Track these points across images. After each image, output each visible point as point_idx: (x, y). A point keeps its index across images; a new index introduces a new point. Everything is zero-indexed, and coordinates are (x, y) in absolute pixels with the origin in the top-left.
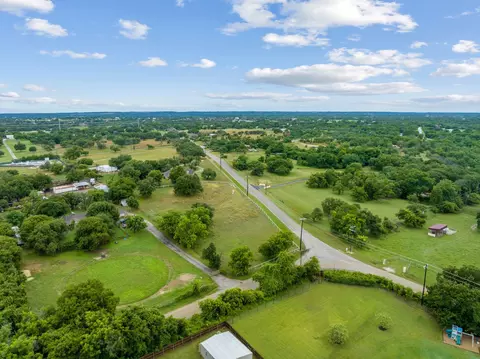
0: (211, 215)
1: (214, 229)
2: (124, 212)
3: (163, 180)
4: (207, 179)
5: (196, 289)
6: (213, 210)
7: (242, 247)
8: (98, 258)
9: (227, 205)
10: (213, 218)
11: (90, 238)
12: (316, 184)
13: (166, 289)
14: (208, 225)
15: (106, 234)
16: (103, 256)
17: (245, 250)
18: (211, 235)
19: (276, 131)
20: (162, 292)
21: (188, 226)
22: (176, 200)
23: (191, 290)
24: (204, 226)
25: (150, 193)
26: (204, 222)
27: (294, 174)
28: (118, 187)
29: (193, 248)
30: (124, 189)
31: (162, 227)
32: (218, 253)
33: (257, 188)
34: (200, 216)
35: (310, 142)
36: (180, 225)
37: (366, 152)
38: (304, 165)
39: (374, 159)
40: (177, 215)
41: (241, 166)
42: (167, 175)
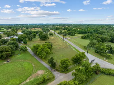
0: (52, 46)
1: (53, 51)
2: (21, 45)
3: (36, 36)
4: (51, 36)
5: (44, 79)
6: (52, 44)
7: (66, 59)
8: (5, 62)
9: (57, 43)
10: (52, 47)
11: (2, 54)
12: (84, 38)
13: (31, 79)
14: (50, 49)
15: (10, 52)
16: (8, 62)
17: (67, 60)
18: (51, 53)
19: (68, 26)
20: (28, 81)
21: (42, 50)
22: (40, 41)
23: (42, 80)
24: (49, 50)
25: (31, 39)
26: (49, 48)
27: (76, 36)
28: (21, 37)
29: (44, 58)
30: (22, 38)
31: (33, 50)
32: (55, 61)
33: (66, 39)
34: (47, 46)
35: (78, 29)
36: (39, 49)
37: (96, 30)
38: (78, 33)
39: (99, 32)
40: (39, 46)
41: (60, 33)
42: (38, 34)
